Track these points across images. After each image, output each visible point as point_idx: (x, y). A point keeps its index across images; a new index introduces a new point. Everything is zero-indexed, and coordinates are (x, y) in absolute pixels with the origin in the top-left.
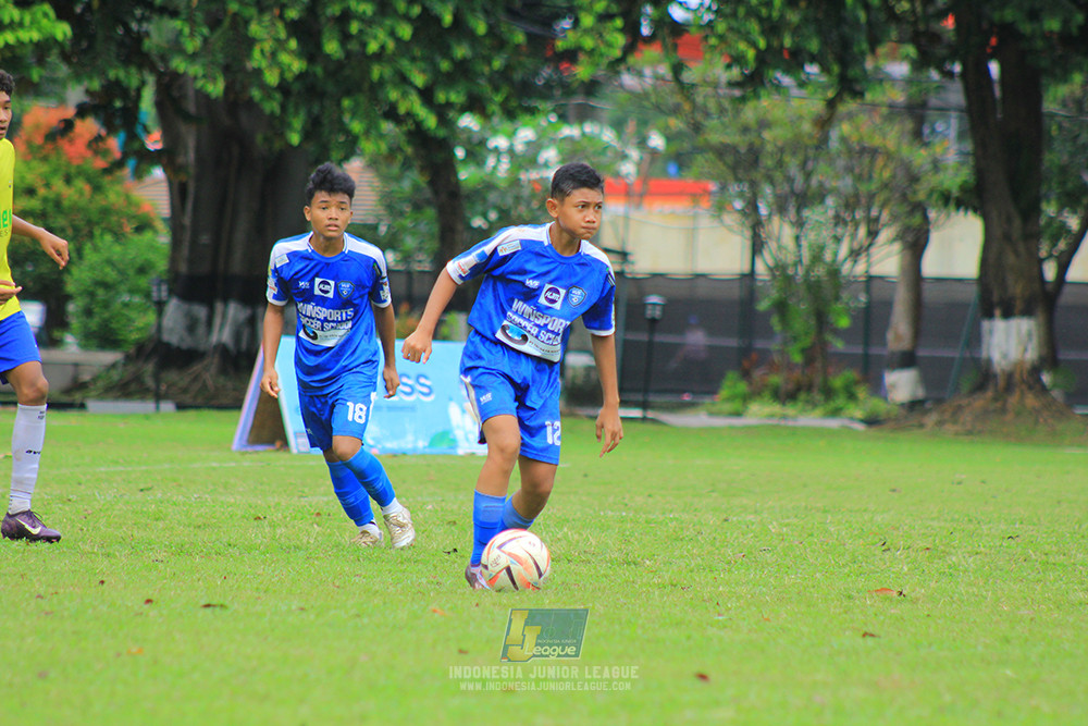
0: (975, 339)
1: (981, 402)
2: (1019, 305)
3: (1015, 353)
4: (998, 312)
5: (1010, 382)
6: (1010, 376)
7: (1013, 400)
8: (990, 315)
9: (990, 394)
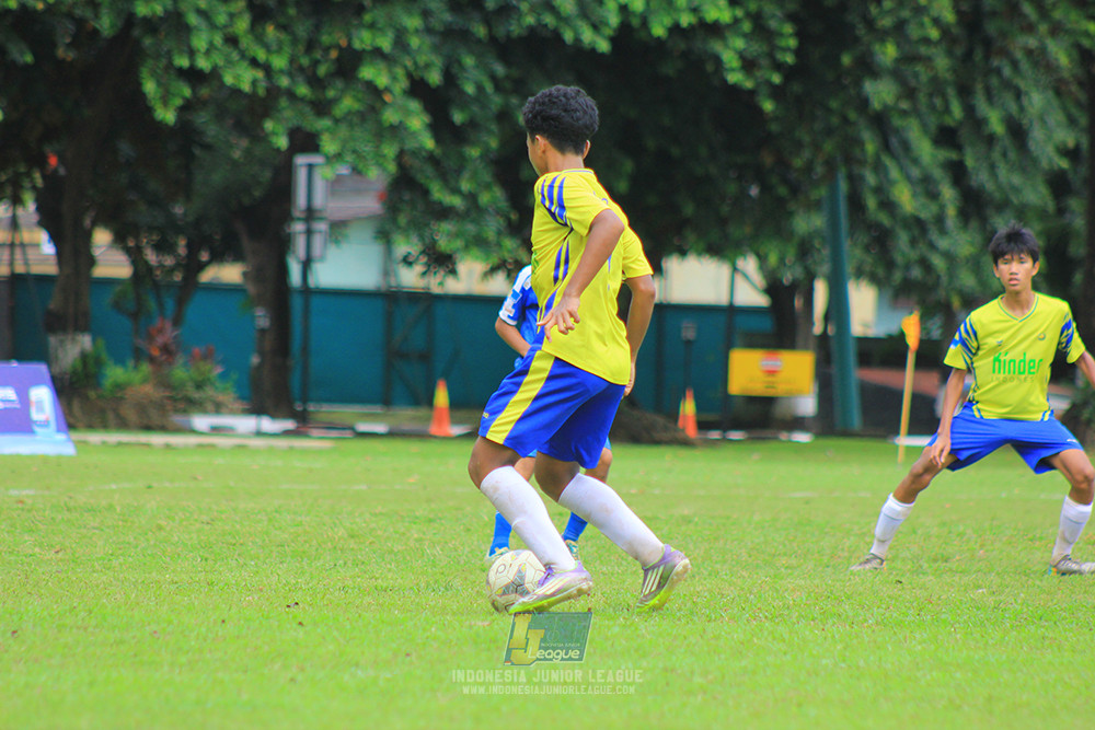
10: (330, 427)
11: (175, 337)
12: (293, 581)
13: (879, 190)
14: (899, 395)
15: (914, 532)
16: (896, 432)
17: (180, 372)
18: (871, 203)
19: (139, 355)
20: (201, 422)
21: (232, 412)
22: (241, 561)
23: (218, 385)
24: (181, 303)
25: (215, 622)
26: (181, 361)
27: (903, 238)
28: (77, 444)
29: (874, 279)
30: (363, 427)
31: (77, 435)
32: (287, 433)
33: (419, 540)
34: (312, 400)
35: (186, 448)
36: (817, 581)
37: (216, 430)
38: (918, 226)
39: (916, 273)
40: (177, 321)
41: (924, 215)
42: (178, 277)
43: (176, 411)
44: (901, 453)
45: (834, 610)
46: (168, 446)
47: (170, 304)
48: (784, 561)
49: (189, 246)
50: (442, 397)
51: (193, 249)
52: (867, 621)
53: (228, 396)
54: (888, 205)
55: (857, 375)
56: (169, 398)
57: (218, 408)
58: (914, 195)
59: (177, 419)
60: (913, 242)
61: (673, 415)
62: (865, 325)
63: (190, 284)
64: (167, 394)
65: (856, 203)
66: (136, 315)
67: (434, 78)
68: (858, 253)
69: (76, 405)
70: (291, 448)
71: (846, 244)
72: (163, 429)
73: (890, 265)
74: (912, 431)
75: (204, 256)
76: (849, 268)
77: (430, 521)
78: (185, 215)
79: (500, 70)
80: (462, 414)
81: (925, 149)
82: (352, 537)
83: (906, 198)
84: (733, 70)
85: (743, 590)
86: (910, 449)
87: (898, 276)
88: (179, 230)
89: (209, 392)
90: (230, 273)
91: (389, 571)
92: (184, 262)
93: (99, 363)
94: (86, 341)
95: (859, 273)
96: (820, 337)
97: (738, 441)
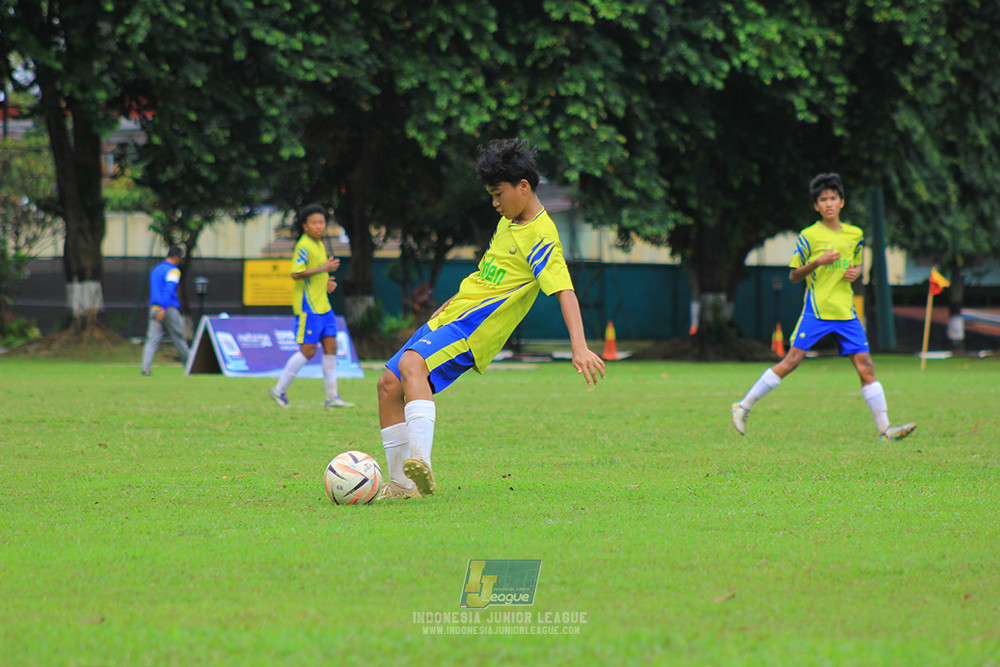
0: (63, 295)
1: (65, 336)
2: (89, 273)
3: (87, 304)
4: (76, 278)
5: (84, 323)
6: (84, 319)
7: (86, 334)
8: (70, 280)
9: (72, 330)
10: (535, 355)
12: (508, 460)
13: (904, 184)
14: (922, 324)
15: (931, 416)
16: (919, 349)
18: (900, 195)
19: (406, 310)
22: (473, 447)
24: (434, 273)
25: (454, 488)
27: (919, 218)
28: (365, 370)
29: (902, 246)
30: (558, 354)
31: (365, 365)
32: (506, 360)
33: (594, 431)
34: (523, 337)
36: (864, 452)
38: (929, 211)
39: (931, 241)
40: (432, 284)
41: (936, 202)
42: (432, 256)
44: (923, 365)
45: (875, 472)
47: (427, 274)
48: (842, 439)
49: (439, 235)
50: (611, 333)
51: (441, 239)
52: (896, 478)
54: (911, 196)
55: (893, 311)
58: (929, 189)
60: (928, 221)
61: (768, 341)
62: (898, 277)
63: (440, 261)
65: (889, 195)
66: (405, 282)
67: (620, 113)
68: (892, 228)
69: (365, 343)
70: (509, 370)
71: (884, 223)
73: (911, 236)
74: (932, 348)
75: (449, 242)
76: (886, 239)
77: (602, 417)
79: (652, 105)
80: (625, 344)
81: (935, 157)
82: (549, 429)
83: (922, 192)
84: (801, 111)
85: (812, 459)
86: (929, 361)
87: (917, 244)
88: (432, 227)
91: (573, 452)
92: (435, 246)
93: (379, 316)
94: (370, 301)
95: (893, 242)
96: (866, 286)
97: (813, 359)
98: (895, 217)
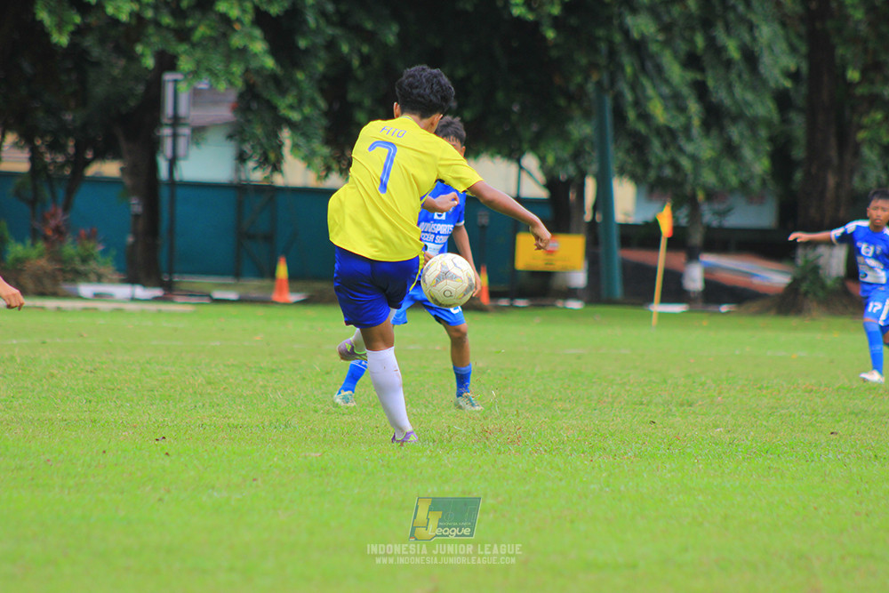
10: (191, 294)
11: (65, 221)
12: (161, 420)
13: (637, 103)
14: (654, 270)
15: (665, 381)
16: (651, 300)
17: (69, 249)
18: (631, 115)
19: (35, 235)
20: (86, 289)
21: (111, 281)
22: (118, 403)
23: (100, 259)
24: (70, 192)
25: (97, 452)
26: (70, 240)
27: (656, 145)
29: (636, 179)
30: (218, 294)
32: (156, 299)
33: (264, 387)
34: (177, 272)
35: (74, 310)
36: (586, 422)
37: (98, 296)
38: (669, 136)
39: (668, 172)
40: (67, 207)
41: (674, 125)
42: (67, 171)
43: (65, 280)
44: (654, 320)
45: (601, 445)
46: (58, 309)
47: (61, 193)
48: (560, 405)
49: (76, 146)
50: (282, 271)
51: (80, 149)
52: (626, 454)
53: (108, 269)
54: (645, 117)
55: (619, 254)
56: (60, 270)
57: (100, 279)
58: (666, 108)
59: (66, 287)
60: (665, 146)
62: (626, 214)
63: (77, 177)
64: (57, 267)
65: (619, 115)
66: (33, 202)
67: (275, 10)
68: (621, 155)
70: (159, 311)
71: (611, 148)
72: (55, 295)
73: (646, 165)
74: (666, 299)
75: (89, 155)
76: (614, 167)
77: (273, 371)
78: (74, 121)
80: (300, 284)
81: (675, 71)
82: (209, 383)
83: (659, 111)
84: (517, 5)
86: (662, 315)
87: (652, 174)
88: (69, 134)
89: (92, 265)
90: (111, 169)
91: (239, 411)
92: (72, 159)
93: (3, 241)
95: (622, 172)
96: (589, 223)
97: (523, 308)
98: (626, 143)
